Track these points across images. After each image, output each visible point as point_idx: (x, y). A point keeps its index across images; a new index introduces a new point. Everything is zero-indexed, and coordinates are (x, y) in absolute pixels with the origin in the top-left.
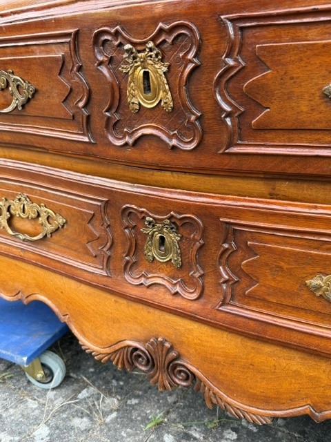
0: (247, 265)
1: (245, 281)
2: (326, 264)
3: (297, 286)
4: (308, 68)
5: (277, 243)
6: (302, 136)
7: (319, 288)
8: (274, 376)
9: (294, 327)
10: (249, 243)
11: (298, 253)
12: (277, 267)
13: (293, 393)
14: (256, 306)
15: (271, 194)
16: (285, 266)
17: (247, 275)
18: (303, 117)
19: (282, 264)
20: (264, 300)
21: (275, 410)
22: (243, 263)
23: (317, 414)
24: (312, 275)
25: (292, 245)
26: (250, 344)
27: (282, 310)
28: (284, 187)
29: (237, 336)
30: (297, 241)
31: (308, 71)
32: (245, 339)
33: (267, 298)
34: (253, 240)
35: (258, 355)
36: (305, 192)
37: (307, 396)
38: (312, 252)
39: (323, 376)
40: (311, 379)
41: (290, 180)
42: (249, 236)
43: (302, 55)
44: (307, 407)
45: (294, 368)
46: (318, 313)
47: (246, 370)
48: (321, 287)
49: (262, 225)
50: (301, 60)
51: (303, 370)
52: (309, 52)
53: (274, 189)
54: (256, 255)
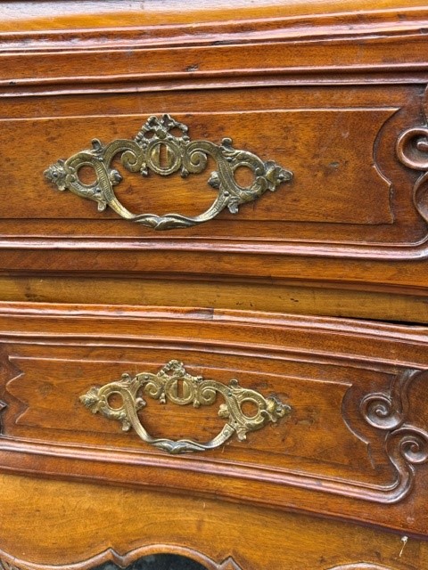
0: (12, 386)
1: (13, 407)
2: (98, 374)
3: (72, 405)
4: (24, 149)
5: (42, 355)
6: (38, 226)
7: (93, 403)
8: (64, 521)
9: (74, 456)
10: (10, 357)
11: (66, 363)
12: (46, 384)
13: (90, 538)
14: (31, 436)
15: (28, 296)
16: (55, 382)
17: (15, 399)
18: (31, 204)
19: (51, 380)
20: (37, 427)
21: (73, 563)
22: (9, 383)
23: (121, 557)
24: (85, 389)
25: (58, 355)
26: (32, 484)
27: (59, 437)
28: (39, 286)
29: (15, 477)
30: (64, 350)
31: (25, 152)
32: (26, 480)
33: (40, 423)
34: (14, 353)
35: (42, 497)
36: (64, 290)
37: (107, 538)
38: (82, 361)
39: (119, 510)
40: (106, 515)
41: (44, 278)
42: (9, 349)
43: (12, 134)
44: (108, 551)
45: (87, 507)
46: (98, 434)
47: (32, 519)
48: (96, 402)
49: (18, 334)
50: (13, 140)
51: (96, 505)
52: (19, 131)
53: (29, 289)
54: (21, 372)
